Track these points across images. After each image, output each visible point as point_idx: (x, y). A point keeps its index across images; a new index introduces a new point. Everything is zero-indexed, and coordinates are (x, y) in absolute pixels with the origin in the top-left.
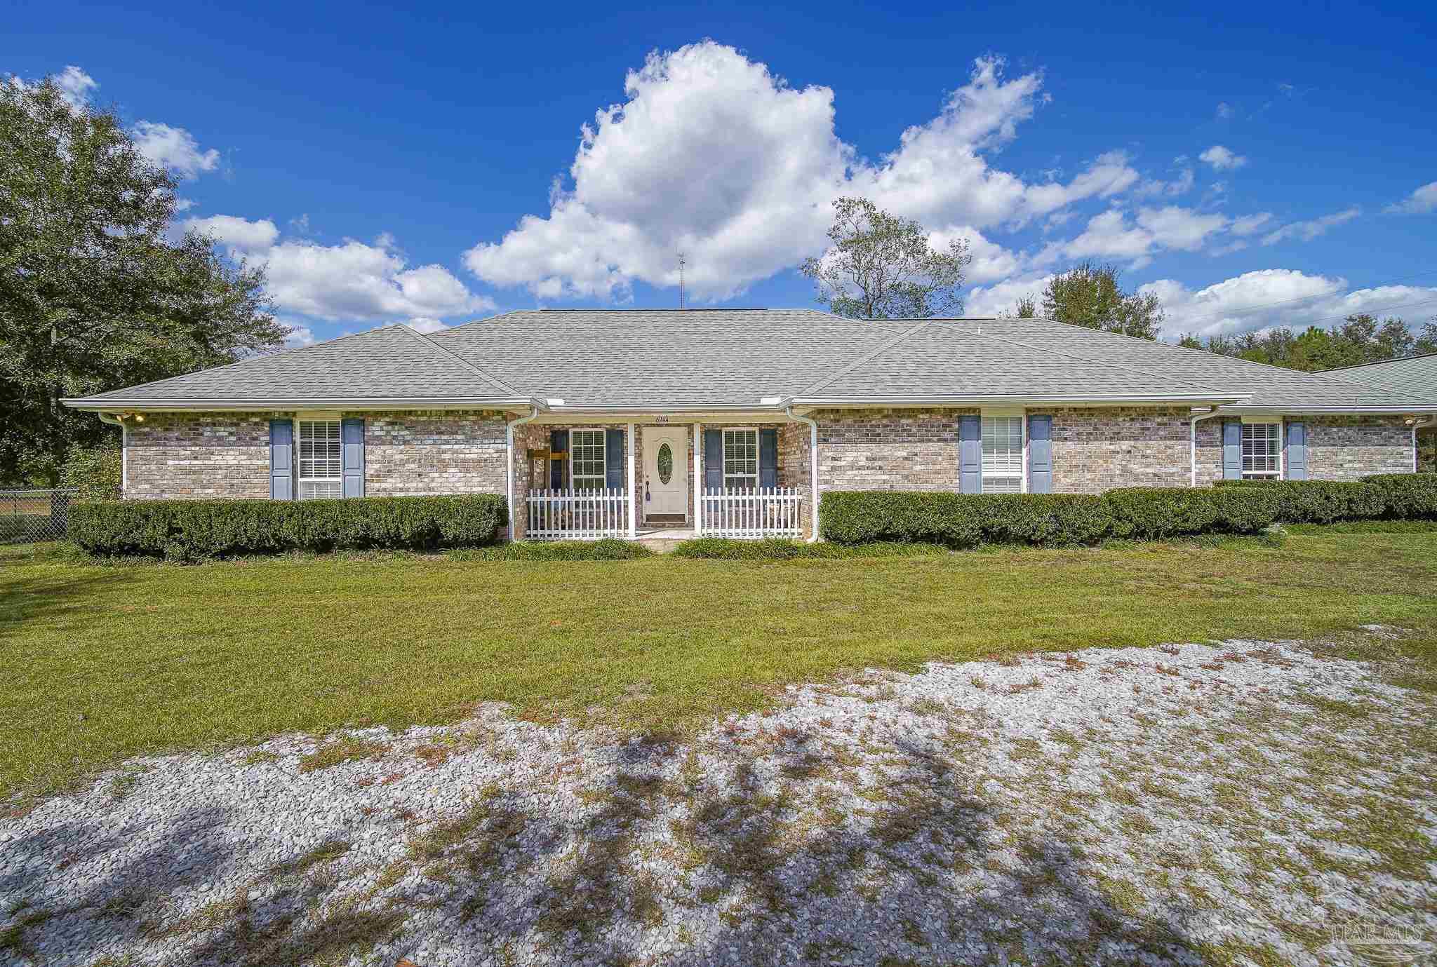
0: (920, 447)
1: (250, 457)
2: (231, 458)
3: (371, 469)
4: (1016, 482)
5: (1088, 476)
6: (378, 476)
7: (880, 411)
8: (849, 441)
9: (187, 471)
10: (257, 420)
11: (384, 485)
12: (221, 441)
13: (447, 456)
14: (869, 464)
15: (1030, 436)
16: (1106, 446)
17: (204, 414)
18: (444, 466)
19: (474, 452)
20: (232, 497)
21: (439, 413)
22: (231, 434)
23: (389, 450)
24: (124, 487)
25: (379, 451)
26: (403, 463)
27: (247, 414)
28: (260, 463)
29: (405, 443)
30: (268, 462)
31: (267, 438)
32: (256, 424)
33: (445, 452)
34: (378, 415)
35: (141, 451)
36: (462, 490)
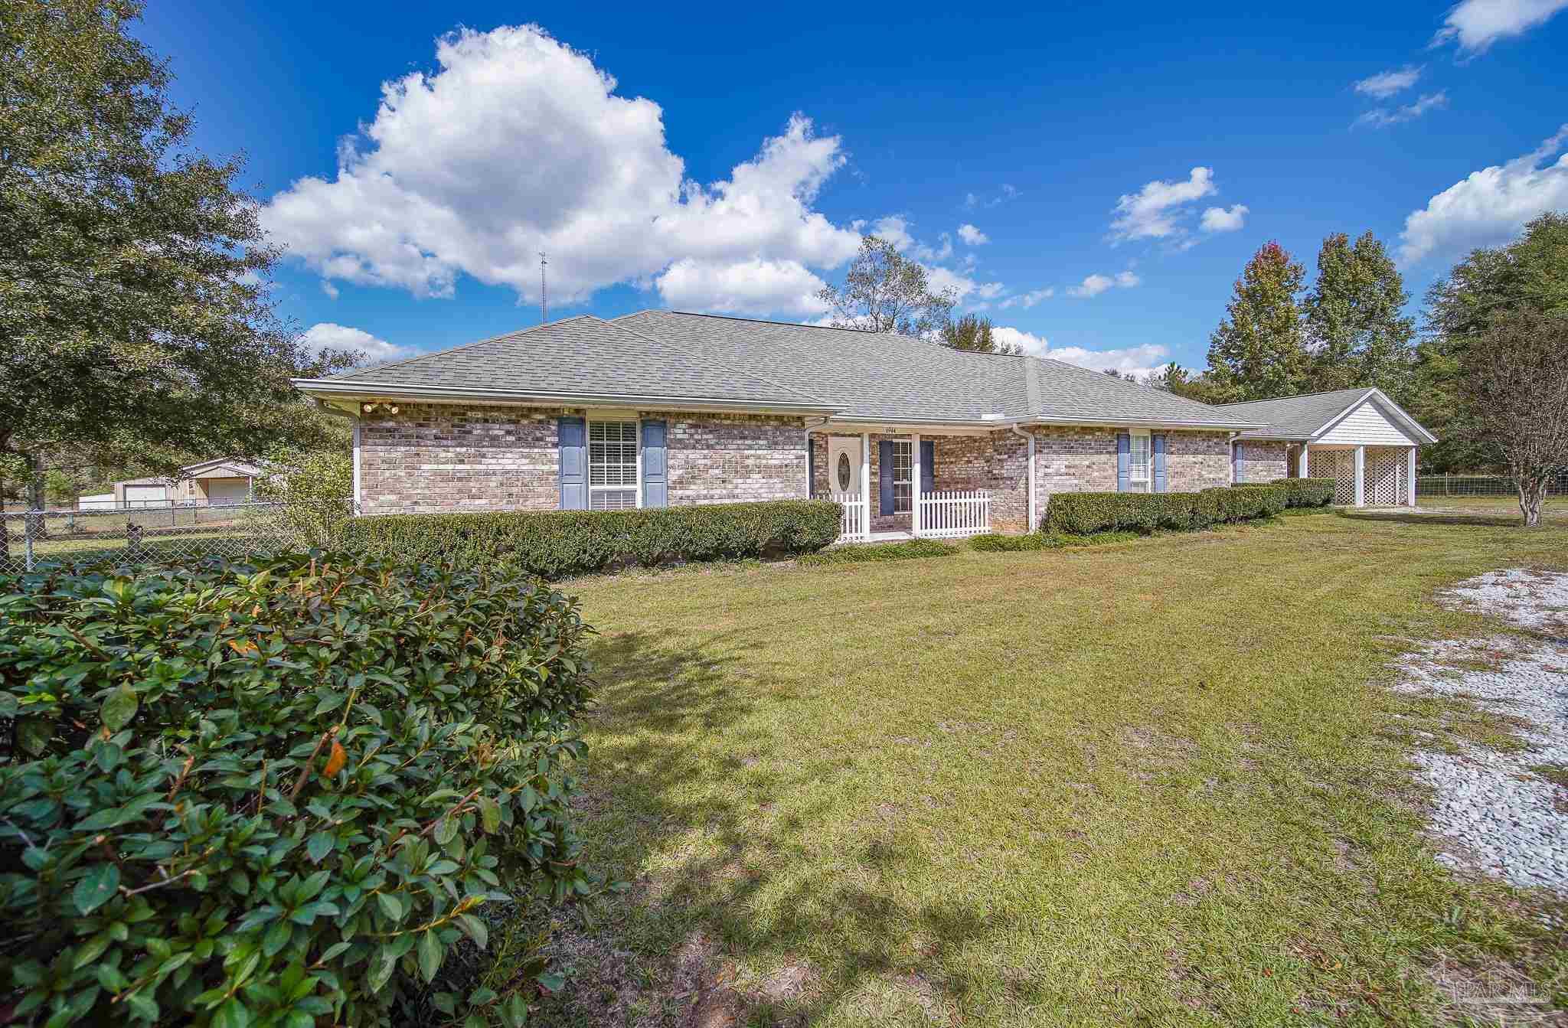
0: (1096, 458)
1: (533, 460)
2: (511, 461)
3: (674, 475)
4: (1144, 484)
5: (1183, 480)
6: (681, 482)
7: (1073, 428)
8: (1055, 452)
9: (447, 478)
10: (541, 417)
11: (688, 493)
12: (494, 441)
13: (750, 462)
14: (1067, 470)
15: (1154, 451)
16: (1191, 458)
17: (472, 408)
18: (747, 472)
19: (776, 457)
20: (509, 509)
21: (742, 417)
22: (509, 433)
23: (693, 455)
24: (357, 498)
25: (682, 455)
26: (707, 468)
27: (530, 409)
28: (546, 468)
29: (709, 447)
30: (556, 467)
31: (556, 439)
32: (540, 422)
33: (748, 457)
34: (681, 416)
35: (382, 452)
36: (766, 497)
